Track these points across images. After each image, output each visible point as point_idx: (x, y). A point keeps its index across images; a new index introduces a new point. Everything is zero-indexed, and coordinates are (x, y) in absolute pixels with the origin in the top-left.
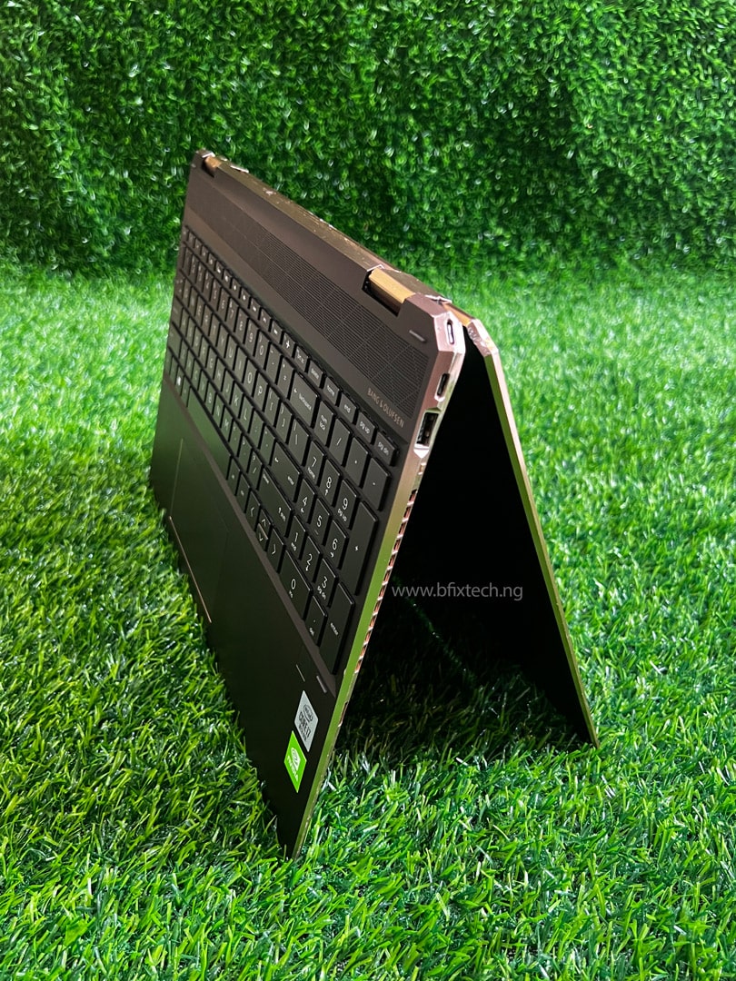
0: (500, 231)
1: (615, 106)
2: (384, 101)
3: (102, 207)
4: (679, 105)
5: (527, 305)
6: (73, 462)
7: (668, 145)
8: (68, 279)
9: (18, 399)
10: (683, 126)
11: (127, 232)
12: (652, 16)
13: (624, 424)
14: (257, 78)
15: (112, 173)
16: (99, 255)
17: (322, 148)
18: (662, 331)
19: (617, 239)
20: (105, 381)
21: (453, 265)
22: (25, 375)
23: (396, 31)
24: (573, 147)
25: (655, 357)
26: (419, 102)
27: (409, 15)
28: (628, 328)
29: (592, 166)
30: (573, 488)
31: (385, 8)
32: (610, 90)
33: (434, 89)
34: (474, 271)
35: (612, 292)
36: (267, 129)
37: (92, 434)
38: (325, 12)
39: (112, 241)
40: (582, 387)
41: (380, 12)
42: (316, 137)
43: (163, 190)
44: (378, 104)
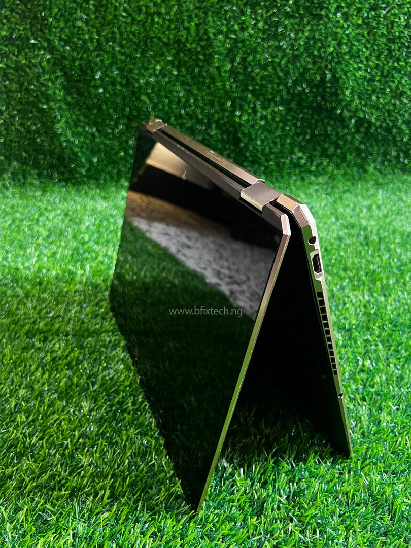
0: (300, 154)
1: (363, 84)
2: (234, 86)
3: (82, 147)
4: (400, 82)
5: (317, 195)
6: (66, 289)
7: (394, 105)
8: (63, 186)
9: (36, 255)
10: (402, 93)
11: (95, 160)
12: (383, 34)
13: (372, 263)
14: (164, 76)
15: (87, 129)
16: (81, 173)
17: (201, 112)
18: (394, 208)
19: (367, 157)
20: (83, 243)
21: (275, 174)
22: (40, 241)
23: (240, 48)
24: (340, 107)
25: (389, 224)
26: (253, 86)
27: (248, 40)
28: (374, 207)
29: (351, 117)
30: (344, 301)
31: (234, 36)
32: (361, 75)
33: (262, 78)
34: (286, 177)
35: (365, 186)
36: (170, 103)
37: (76, 273)
38: (201, 40)
39: (87, 165)
40: (348, 241)
41: (231, 38)
42: (197, 106)
43: (114, 137)
44: (231, 87)
